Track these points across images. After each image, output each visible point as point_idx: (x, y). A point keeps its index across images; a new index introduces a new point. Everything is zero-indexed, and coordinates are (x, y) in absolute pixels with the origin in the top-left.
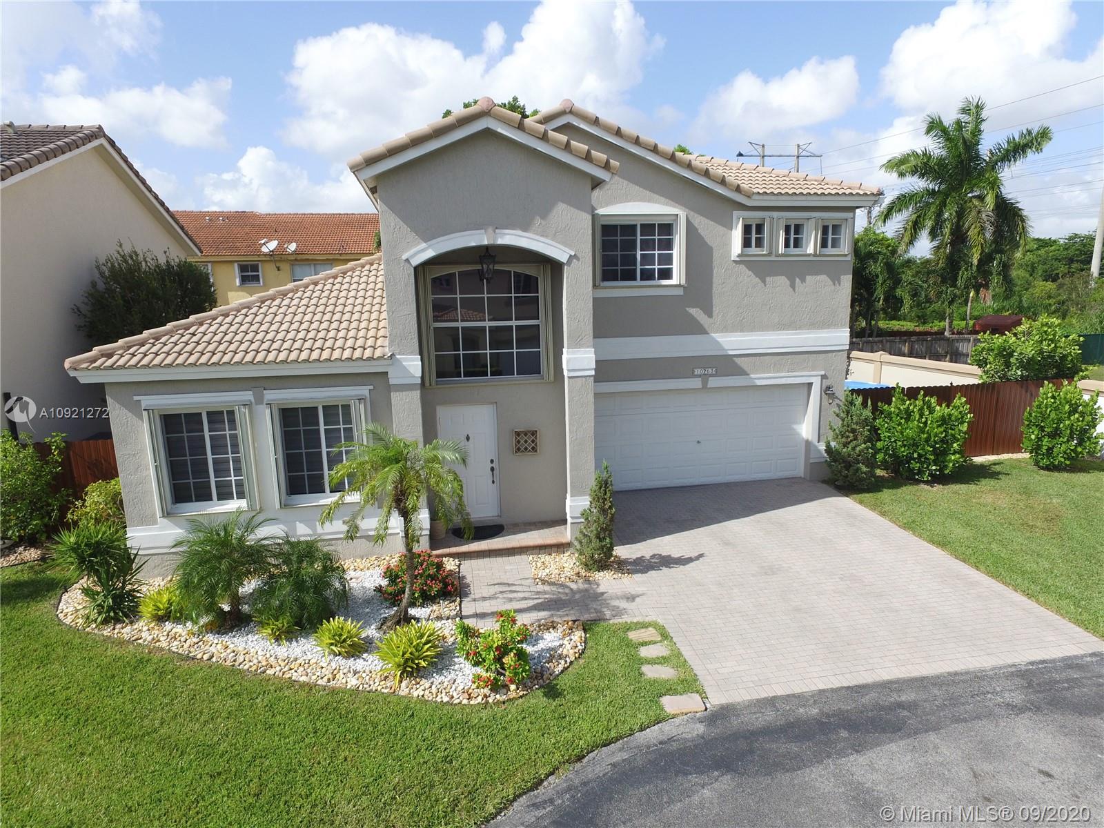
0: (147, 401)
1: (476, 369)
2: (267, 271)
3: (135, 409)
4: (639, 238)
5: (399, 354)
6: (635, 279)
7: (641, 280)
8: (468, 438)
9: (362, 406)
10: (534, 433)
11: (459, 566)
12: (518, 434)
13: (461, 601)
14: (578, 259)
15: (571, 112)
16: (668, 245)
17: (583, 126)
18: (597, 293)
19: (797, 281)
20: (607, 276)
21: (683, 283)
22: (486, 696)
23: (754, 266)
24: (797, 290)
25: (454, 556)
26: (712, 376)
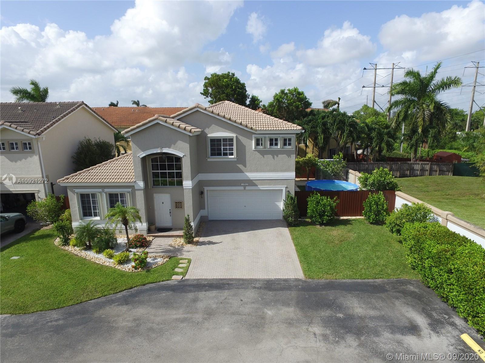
0: (77, 190)
1: (164, 184)
3: (74, 192)
4: (222, 143)
5: (137, 181)
6: (221, 155)
7: (223, 156)
8: (163, 203)
9: (128, 194)
10: (181, 203)
11: (153, 239)
12: (177, 203)
13: (146, 249)
14: (186, 156)
15: (198, 107)
16: (232, 145)
17: (201, 111)
18: (209, 160)
19: (275, 156)
20: (212, 154)
21: (235, 157)
22: (133, 270)
23: (259, 152)
24: (275, 159)
25: (153, 236)
26: (246, 186)
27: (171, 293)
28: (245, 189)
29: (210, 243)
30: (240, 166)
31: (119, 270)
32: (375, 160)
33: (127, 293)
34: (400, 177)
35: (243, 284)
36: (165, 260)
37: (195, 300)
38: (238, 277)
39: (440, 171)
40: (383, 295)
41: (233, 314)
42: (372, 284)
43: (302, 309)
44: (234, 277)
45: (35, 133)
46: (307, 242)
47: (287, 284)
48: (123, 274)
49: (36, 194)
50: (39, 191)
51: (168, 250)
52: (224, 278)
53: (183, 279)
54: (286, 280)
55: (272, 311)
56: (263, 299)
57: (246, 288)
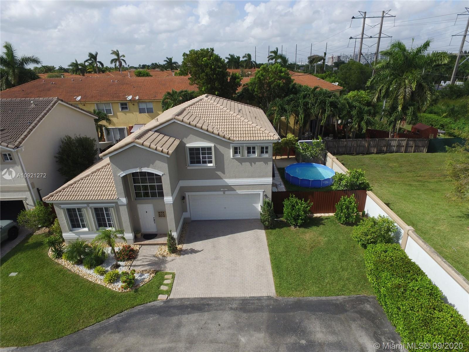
0: (62, 206)
1: (146, 195)
2: (130, 106)
3: (60, 208)
4: (201, 152)
5: (120, 198)
6: (201, 163)
7: (203, 163)
8: (147, 212)
9: (113, 208)
10: (164, 212)
11: (140, 248)
12: (160, 212)
13: (133, 261)
14: (165, 175)
15: (174, 119)
16: (211, 153)
17: (178, 122)
18: (188, 168)
19: (253, 164)
20: (192, 162)
21: (214, 165)
22: (122, 290)
23: (237, 159)
24: (253, 166)
25: (140, 245)
26: (226, 191)
27: (157, 317)
28: (224, 193)
29: (193, 251)
30: (219, 173)
31: (110, 289)
32: (354, 137)
33: (119, 318)
34: (377, 153)
35: (221, 305)
36: (151, 276)
37: (179, 326)
38: (217, 296)
39: (415, 146)
40: (342, 316)
41: (211, 342)
42: (334, 302)
43: (271, 334)
44: (213, 296)
45: (13, 147)
46: (281, 250)
47: (260, 303)
48: (113, 295)
49: (24, 202)
50: (26, 199)
51: (154, 262)
52: (204, 297)
53: (168, 298)
54: (259, 299)
55: (246, 338)
56: (238, 323)
57: (223, 310)
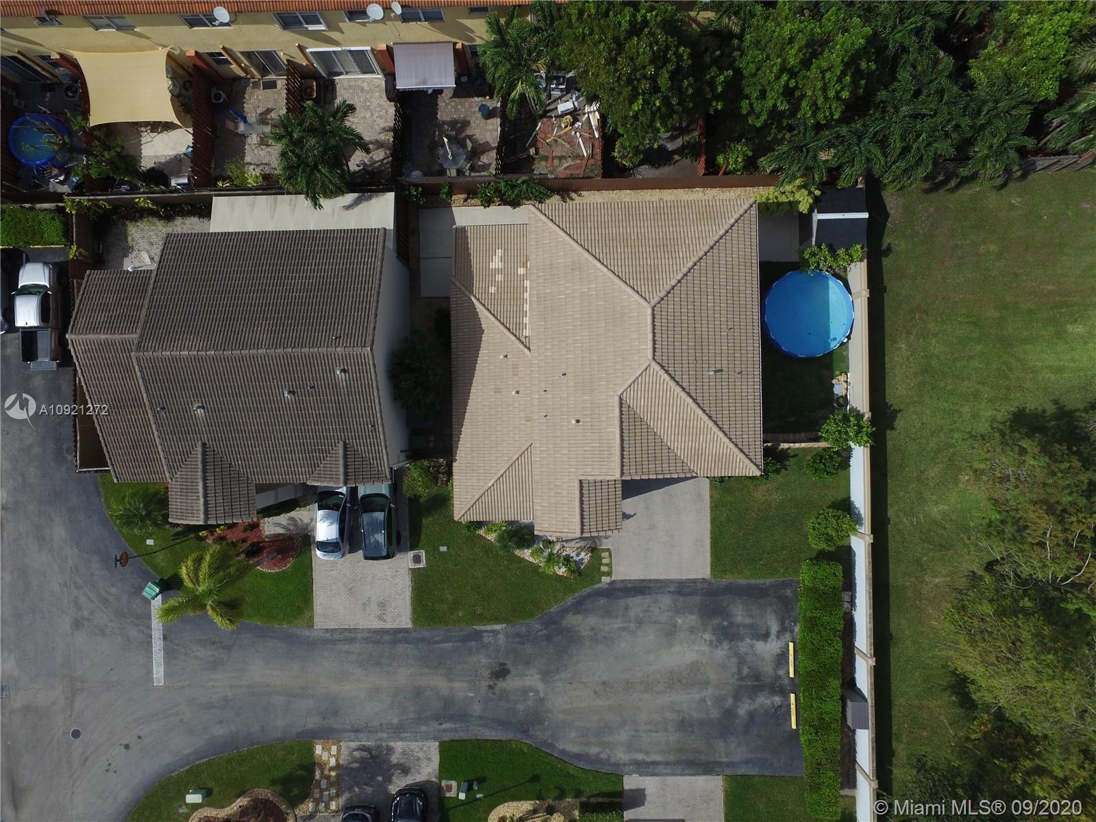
27: (606, 600)
35: (660, 588)
36: (589, 556)
37: (627, 608)
38: (656, 577)
40: (763, 601)
41: (655, 623)
42: (761, 585)
43: (702, 616)
44: (652, 578)
47: (695, 586)
53: (611, 580)
54: (694, 581)
55: (682, 619)
56: (675, 606)
57: (662, 593)
